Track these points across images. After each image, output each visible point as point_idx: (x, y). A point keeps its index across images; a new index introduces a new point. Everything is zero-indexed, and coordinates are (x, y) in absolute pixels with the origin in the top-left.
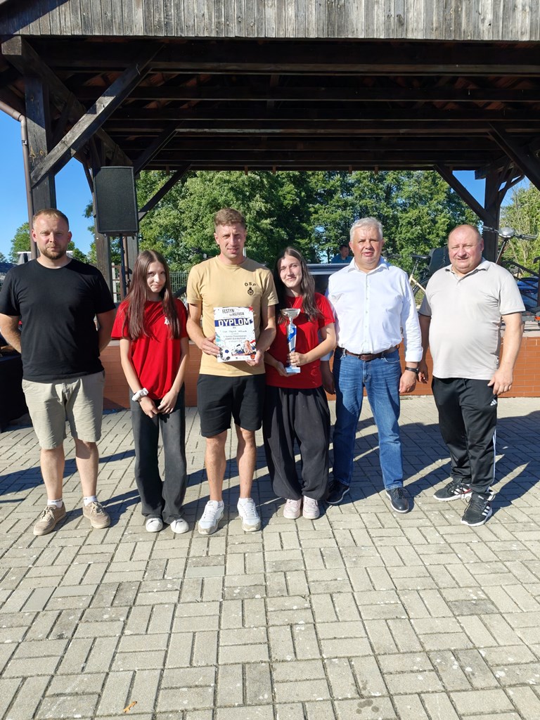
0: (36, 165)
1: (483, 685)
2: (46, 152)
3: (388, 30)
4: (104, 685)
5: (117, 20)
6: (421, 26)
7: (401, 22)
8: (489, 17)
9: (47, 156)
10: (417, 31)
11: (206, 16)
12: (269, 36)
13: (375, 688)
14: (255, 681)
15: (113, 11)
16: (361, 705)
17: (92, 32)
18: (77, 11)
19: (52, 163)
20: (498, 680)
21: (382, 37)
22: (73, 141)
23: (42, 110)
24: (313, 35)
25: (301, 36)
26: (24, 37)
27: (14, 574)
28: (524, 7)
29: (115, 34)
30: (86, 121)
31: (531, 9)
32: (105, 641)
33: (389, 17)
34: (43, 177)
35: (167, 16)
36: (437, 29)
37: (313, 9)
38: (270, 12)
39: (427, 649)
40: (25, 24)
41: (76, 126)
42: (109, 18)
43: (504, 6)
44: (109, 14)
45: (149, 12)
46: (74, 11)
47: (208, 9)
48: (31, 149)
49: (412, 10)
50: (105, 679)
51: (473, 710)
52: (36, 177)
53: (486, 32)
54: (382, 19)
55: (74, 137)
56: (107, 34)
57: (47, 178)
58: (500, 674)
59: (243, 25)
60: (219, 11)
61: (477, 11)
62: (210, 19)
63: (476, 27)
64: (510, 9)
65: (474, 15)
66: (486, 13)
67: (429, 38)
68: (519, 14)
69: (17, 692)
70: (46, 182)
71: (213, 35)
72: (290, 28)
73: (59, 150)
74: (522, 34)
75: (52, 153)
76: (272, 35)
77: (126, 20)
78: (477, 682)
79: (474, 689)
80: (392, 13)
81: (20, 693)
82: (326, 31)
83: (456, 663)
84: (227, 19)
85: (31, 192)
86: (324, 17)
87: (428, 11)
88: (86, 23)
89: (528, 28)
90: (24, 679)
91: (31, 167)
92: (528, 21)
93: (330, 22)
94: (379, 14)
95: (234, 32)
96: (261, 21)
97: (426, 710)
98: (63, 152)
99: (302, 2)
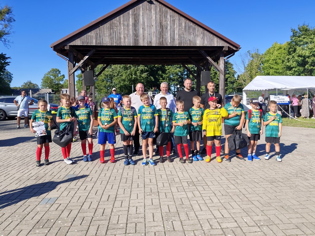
0: (71, 71)
3: (148, 44)
6: (155, 43)
7: (150, 42)
8: (169, 41)
10: (154, 45)
15: (89, 40)
18: (81, 40)
19: (74, 70)
21: (146, 45)
23: (72, 59)
24: (132, 45)
25: (129, 45)
26: (69, 45)
28: (177, 39)
29: (89, 45)
30: (82, 61)
33: (148, 41)
35: (100, 41)
36: (158, 44)
37: (131, 40)
38: (122, 40)
40: (70, 43)
41: (80, 62)
45: (96, 40)
48: (70, 67)
49: (153, 40)
52: (70, 73)
53: (169, 44)
54: (146, 42)
55: (79, 64)
56: (87, 45)
57: (73, 73)
59: (116, 43)
60: (111, 40)
62: (109, 42)
63: (167, 44)
64: (174, 39)
65: (166, 41)
67: (156, 45)
71: (110, 45)
72: (127, 44)
73: (76, 68)
74: (177, 45)
75: (74, 68)
76: (123, 45)
82: (134, 44)
85: (69, 77)
86: (134, 41)
87: (156, 40)
88: (83, 43)
91: (69, 71)
92: (178, 42)
95: (115, 45)
96: (120, 42)
99: (129, 38)
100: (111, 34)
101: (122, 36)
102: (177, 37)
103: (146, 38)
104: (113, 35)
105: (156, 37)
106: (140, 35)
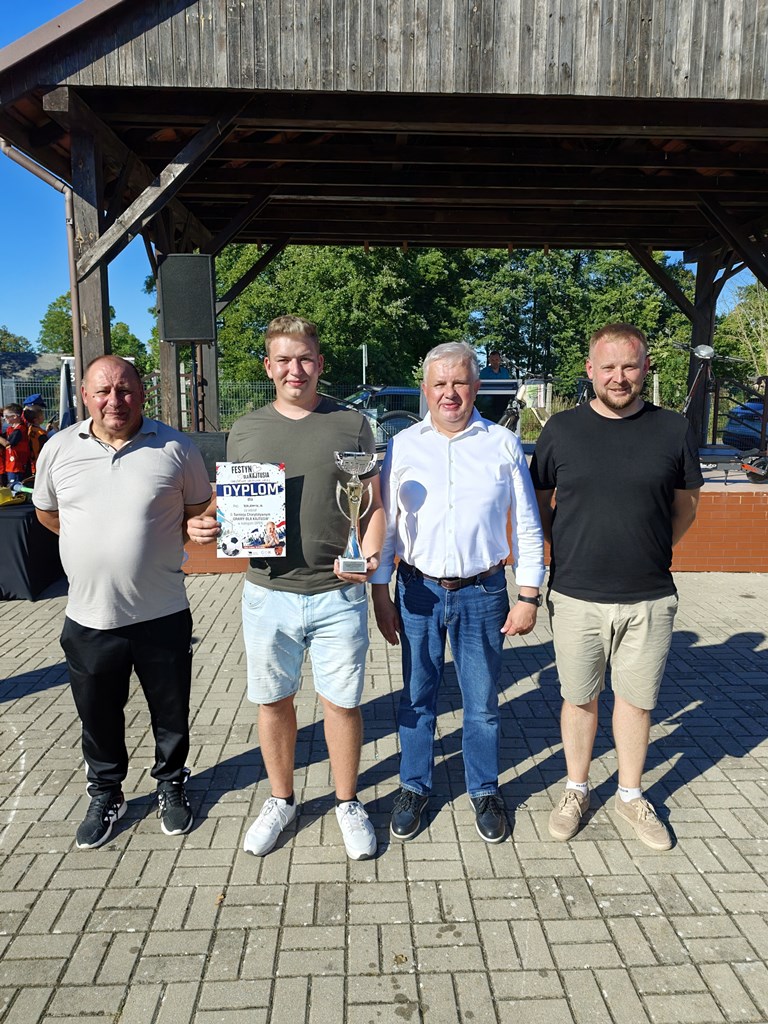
0: (84, 252)
1: (583, 914)
2: (98, 235)
3: (549, 82)
4: (160, 900)
5: (194, 68)
6: (594, 78)
7: (568, 73)
8: (686, 67)
9: (99, 240)
10: (588, 85)
11: (310, 63)
12: (392, 90)
13: (461, 913)
14: (328, 901)
15: (188, 55)
16: (442, 930)
17: (160, 82)
18: (141, 55)
19: (105, 249)
20: (601, 910)
21: (542, 93)
22: (133, 221)
23: (93, 181)
24: (450, 89)
25: (434, 90)
26: (70, 87)
27: (56, 778)
28: (732, 54)
29: (190, 85)
30: (149, 196)
31: (742, 58)
32: (162, 855)
33: (551, 66)
34: (93, 269)
35: (258, 63)
36: (615, 83)
37: (451, 55)
38: (394, 59)
39: (527, 875)
40: (74, 70)
41: (137, 202)
42: (182, 64)
43: (706, 53)
44: (183, 60)
45: (235, 57)
46: (138, 56)
47: (313, 54)
48: (78, 231)
49: (582, 58)
50: (162, 894)
51: (565, 939)
52: (83, 268)
53: (681, 88)
54: (542, 68)
55: (134, 216)
56: (180, 85)
57: (98, 268)
58: (604, 904)
59: (357, 75)
60: (326, 56)
61: (670, 60)
62: (315, 67)
63: (668, 81)
64: (714, 57)
65: (665, 64)
66: (681, 62)
67: (604, 95)
68: (725, 64)
69: (65, 904)
70: (97, 274)
71: (319, 88)
72: (420, 80)
73: (114, 233)
74: (730, 90)
75: (105, 236)
76: (396, 88)
77: (204, 67)
78: (575, 912)
79: (571, 918)
80: (556, 60)
81: (69, 905)
82: (467, 85)
83: (557, 891)
84: (337, 65)
85: (77, 287)
86: (465, 65)
87: (604, 58)
88: (152, 71)
89: (738, 83)
90: (72, 891)
91: (77, 255)
92: (737, 73)
93: (473, 73)
94: (539, 61)
95: (346, 85)
96: (381, 71)
97: (513, 937)
98: (119, 236)
99: (436, 45)
100: (325, 15)
101: (394, 29)
102: (731, 39)
103: (542, 43)
104: (337, 20)
105: (605, 36)
106: (506, 22)
